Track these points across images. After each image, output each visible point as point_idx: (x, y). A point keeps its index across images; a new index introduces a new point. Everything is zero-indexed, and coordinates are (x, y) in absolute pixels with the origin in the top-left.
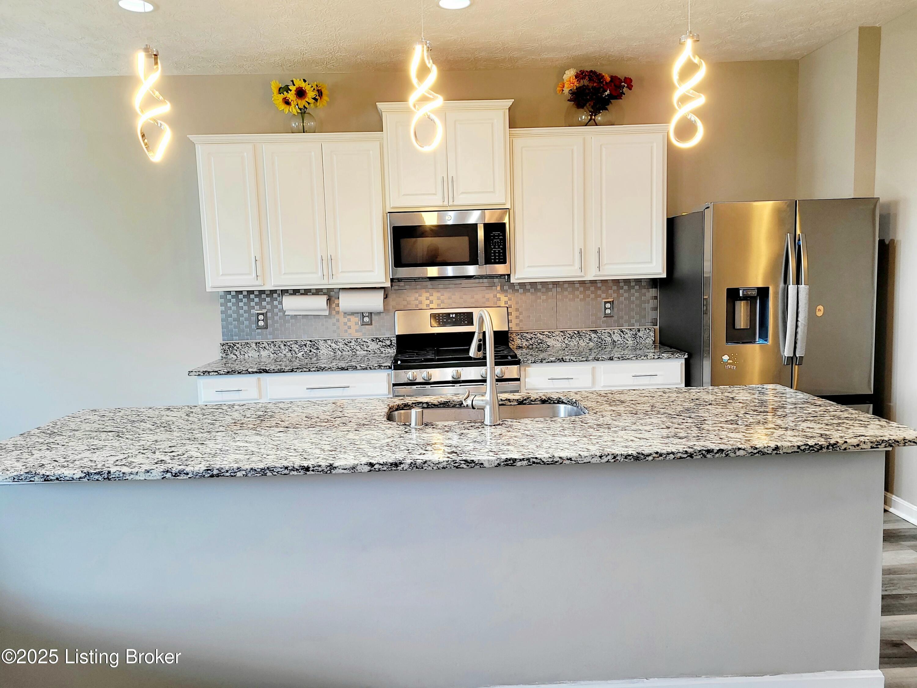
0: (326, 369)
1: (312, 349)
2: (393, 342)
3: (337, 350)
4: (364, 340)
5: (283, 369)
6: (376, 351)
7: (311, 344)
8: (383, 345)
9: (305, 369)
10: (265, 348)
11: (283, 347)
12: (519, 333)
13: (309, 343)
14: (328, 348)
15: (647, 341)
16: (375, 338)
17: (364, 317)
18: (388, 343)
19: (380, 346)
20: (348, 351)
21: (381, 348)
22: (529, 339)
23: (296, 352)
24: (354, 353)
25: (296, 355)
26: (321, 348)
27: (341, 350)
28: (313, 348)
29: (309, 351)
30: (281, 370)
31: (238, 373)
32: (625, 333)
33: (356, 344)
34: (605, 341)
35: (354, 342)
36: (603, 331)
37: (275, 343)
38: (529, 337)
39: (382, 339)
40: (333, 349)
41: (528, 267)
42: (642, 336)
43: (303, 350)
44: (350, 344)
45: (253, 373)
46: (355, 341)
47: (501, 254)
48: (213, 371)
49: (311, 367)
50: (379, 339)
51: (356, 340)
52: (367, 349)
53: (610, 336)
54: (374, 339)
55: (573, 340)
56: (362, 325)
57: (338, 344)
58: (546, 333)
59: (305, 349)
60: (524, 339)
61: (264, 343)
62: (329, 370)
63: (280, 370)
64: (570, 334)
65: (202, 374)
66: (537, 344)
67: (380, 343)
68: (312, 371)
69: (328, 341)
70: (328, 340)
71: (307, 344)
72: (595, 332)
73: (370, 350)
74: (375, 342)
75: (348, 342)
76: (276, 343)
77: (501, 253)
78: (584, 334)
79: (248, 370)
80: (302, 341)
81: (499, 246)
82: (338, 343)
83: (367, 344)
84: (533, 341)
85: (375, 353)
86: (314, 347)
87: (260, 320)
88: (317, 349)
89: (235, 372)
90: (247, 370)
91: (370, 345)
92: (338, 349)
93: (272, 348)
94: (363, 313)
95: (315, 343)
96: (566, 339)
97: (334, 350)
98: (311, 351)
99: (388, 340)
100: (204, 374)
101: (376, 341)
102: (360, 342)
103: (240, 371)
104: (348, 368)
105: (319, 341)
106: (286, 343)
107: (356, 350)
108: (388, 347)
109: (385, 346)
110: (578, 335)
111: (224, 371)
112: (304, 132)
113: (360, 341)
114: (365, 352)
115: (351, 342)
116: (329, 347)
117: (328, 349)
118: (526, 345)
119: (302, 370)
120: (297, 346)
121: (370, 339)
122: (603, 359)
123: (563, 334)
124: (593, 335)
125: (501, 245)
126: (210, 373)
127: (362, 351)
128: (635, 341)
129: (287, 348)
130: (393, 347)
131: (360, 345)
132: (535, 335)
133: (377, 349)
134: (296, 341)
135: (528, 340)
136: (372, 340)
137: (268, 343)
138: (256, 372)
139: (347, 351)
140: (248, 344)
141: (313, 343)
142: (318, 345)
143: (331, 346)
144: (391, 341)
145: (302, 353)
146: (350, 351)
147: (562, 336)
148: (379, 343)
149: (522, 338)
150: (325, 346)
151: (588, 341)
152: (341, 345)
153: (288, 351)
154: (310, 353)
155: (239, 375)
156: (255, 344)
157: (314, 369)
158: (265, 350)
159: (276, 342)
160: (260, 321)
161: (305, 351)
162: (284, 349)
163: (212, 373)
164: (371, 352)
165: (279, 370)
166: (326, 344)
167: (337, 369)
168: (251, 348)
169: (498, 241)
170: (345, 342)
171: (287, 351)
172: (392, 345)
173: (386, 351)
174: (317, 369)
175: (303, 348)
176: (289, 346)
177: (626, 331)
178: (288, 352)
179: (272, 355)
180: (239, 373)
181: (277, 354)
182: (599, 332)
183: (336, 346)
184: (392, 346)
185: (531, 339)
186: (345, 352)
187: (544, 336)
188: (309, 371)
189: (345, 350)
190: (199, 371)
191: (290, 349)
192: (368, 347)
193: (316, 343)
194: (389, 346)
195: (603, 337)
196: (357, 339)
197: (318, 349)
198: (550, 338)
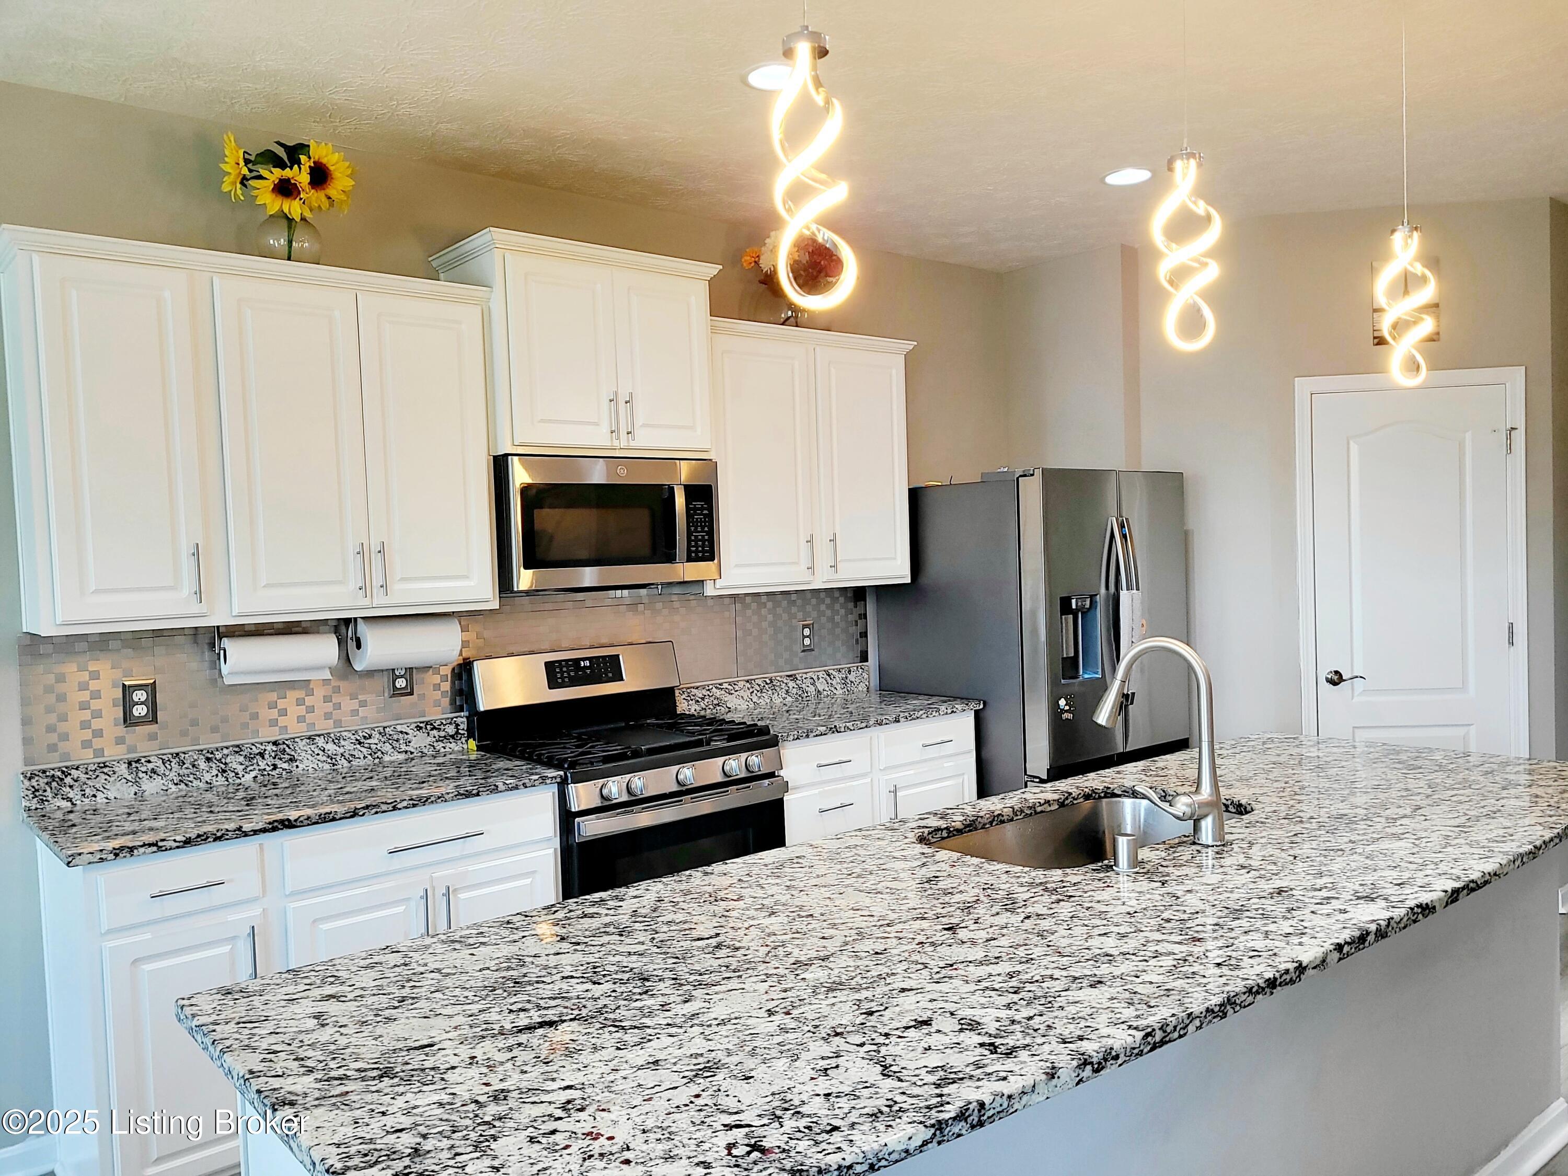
0: (433, 799)
1: (278, 762)
2: (461, 727)
3: (338, 758)
4: (399, 728)
5: (331, 813)
6: (425, 751)
7: (275, 749)
8: (440, 737)
9: (384, 807)
10: (155, 773)
11: (202, 764)
12: (685, 690)
13: (270, 747)
14: (318, 754)
15: (860, 689)
16: (423, 722)
17: (396, 677)
18: (451, 730)
19: (434, 739)
20: (365, 757)
21: (435, 744)
22: (700, 700)
23: (237, 774)
24: (377, 761)
25: (238, 781)
26: (300, 758)
27: (347, 756)
28: (281, 759)
29: (272, 767)
30: (327, 815)
31: (215, 840)
32: (832, 677)
33: (383, 740)
34: (807, 692)
35: (378, 736)
36: (805, 676)
37: (183, 755)
38: (701, 696)
39: (438, 722)
40: (328, 756)
41: (736, 566)
42: (853, 680)
43: (255, 766)
44: (368, 741)
45: (256, 832)
46: (380, 733)
47: (707, 543)
48: (144, 845)
49: (398, 800)
50: (431, 724)
51: (382, 731)
52: (407, 748)
53: (813, 684)
54: (421, 725)
55: (764, 694)
56: (394, 695)
57: (343, 743)
58: (725, 686)
59: (260, 763)
60: (692, 700)
61: (152, 759)
62: (439, 800)
63: (325, 818)
64: (759, 685)
65: (112, 856)
66: (712, 707)
67: (435, 732)
68: (400, 809)
69: (317, 738)
70: (319, 736)
71: (265, 750)
72: (793, 678)
73: (413, 750)
74: (424, 730)
75: (365, 737)
76: (187, 755)
77: (706, 540)
78: (778, 684)
79: (241, 827)
80: (253, 745)
81: (703, 528)
82: (341, 741)
83: (406, 736)
84: (705, 703)
85: (423, 755)
86: (282, 756)
87: (137, 704)
88: (291, 760)
89: (208, 838)
90: (240, 829)
91: (414, 738)
92: (342, 755)
93: (174, 770)
94: (393, 670)
95: (285, 746)
96: (754, 694)
97: (331, 759)
98: (275, 767)
99: (450, 723)
100: (116, 855)
101: (426, 728)
102: (390, 735)
103: (219, 834)
104: (479, 792)
105: (297, 740)
106: (212, 753)
107: (382, 753)
108: (451, 740)
109: (445, 737)
110: (770, 685)
111: (175, 841)
112: (289, 259)
113: (391, 733)
114: (402, 757)
115: (370, 736)
116: (321, 753)
117: (318, 757)
118: (695, 710)
119: (378, 810)
120: (241, 759)
121: (413, 726)
122: (888, 722)
123: (749, 686)
124: (791, 684)
125: (705, 526)
126: (135, 851)
127: (396, 753)
128: (845, 690)
129: (214, 766)
130: (460, 739)
131: (390, 741)
132: (709, 690)
133: (428, 747)
134: (238, 746)
135: (698, 701)
136: (418, 726)
137: (163, 760)
138: (264, 831)
139: (362, 758)
140: (105, 766)
141: (282, 747)
142: (295, 750)
143: (324, 751)
144: (457, 725)
145: (253, 774)
146: (369, 757)
147: (748, 689)
148: (432, 732)
149: (689, 698)
150: (310, 752)
151: (784, 695)
152: (348, 746)
153: (217, 772)
154: (273, 773)
155: (218, 843)
156: (126, 765)
157: (405, 804)
158: (155, 776)
159: (184, 753)
160: (136, 706)
161: (262, 767)
162: (207, 769)
163: (142, 850)
164: (415, 754)
165: (323, 816)
166: (313, 747)
167: (456, 796)
168: (116, 776)
169: (701, 519)
170: (359, 738)
171: (215, 772)
172: (460, 734)
173: (447, 749)
174: (411, 802)
175: (255, 761)
176: (220, 761)
177: (834, 673)
178: (217, 775)
179: (174, 788)
180: (217, 839)
181: (186, 785)
182: (799, 678)
183: (337, 748)
184: (459, 736)
185: (703, 699)
186: (358, 760)
187: (723, 692)
188: (395, 808)
189: (357, 756)
190: (101, 851)
191: (223, 766)
192: (407, 743)
193: (288, 746)
194: (452, 736)
195: (804, 686)
196: (384, 728)
197: (293, 760)
198: (732, 694)
